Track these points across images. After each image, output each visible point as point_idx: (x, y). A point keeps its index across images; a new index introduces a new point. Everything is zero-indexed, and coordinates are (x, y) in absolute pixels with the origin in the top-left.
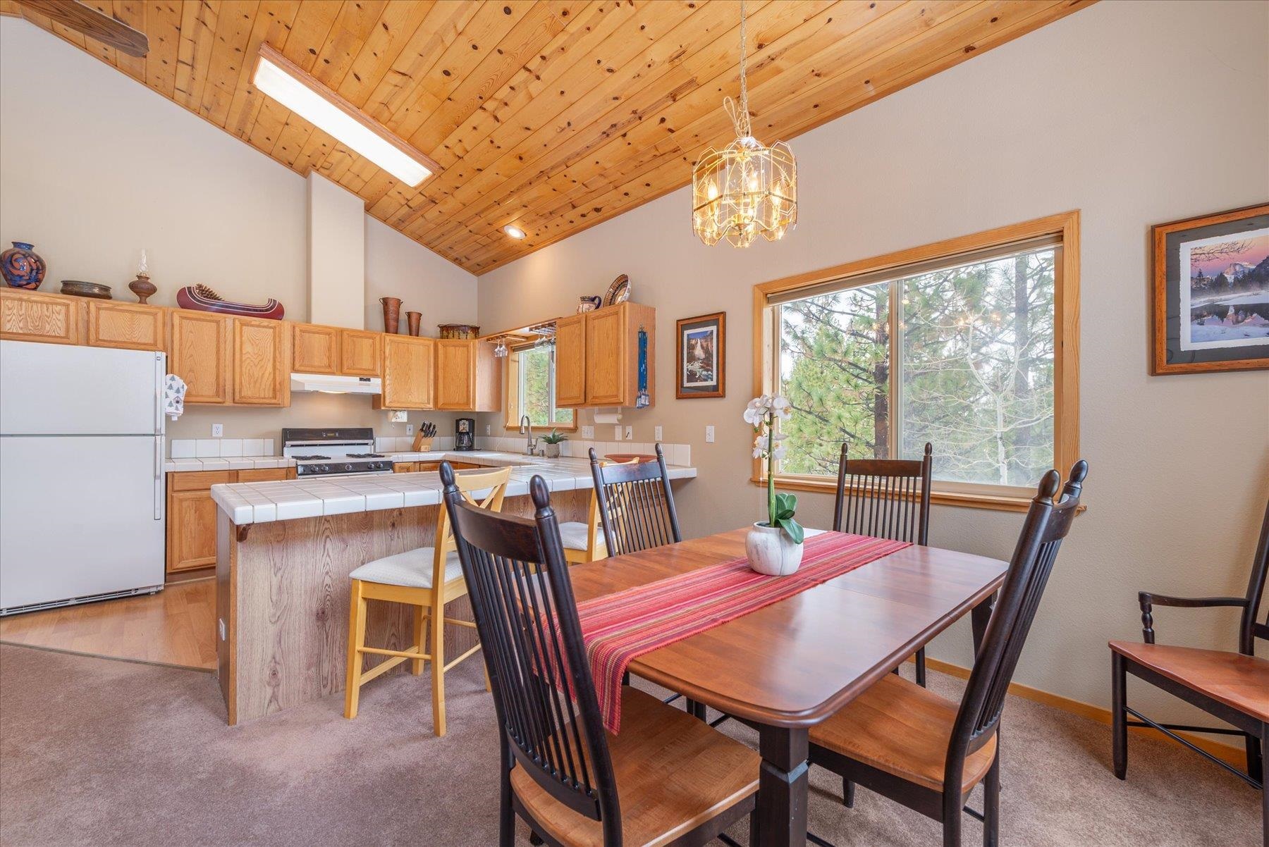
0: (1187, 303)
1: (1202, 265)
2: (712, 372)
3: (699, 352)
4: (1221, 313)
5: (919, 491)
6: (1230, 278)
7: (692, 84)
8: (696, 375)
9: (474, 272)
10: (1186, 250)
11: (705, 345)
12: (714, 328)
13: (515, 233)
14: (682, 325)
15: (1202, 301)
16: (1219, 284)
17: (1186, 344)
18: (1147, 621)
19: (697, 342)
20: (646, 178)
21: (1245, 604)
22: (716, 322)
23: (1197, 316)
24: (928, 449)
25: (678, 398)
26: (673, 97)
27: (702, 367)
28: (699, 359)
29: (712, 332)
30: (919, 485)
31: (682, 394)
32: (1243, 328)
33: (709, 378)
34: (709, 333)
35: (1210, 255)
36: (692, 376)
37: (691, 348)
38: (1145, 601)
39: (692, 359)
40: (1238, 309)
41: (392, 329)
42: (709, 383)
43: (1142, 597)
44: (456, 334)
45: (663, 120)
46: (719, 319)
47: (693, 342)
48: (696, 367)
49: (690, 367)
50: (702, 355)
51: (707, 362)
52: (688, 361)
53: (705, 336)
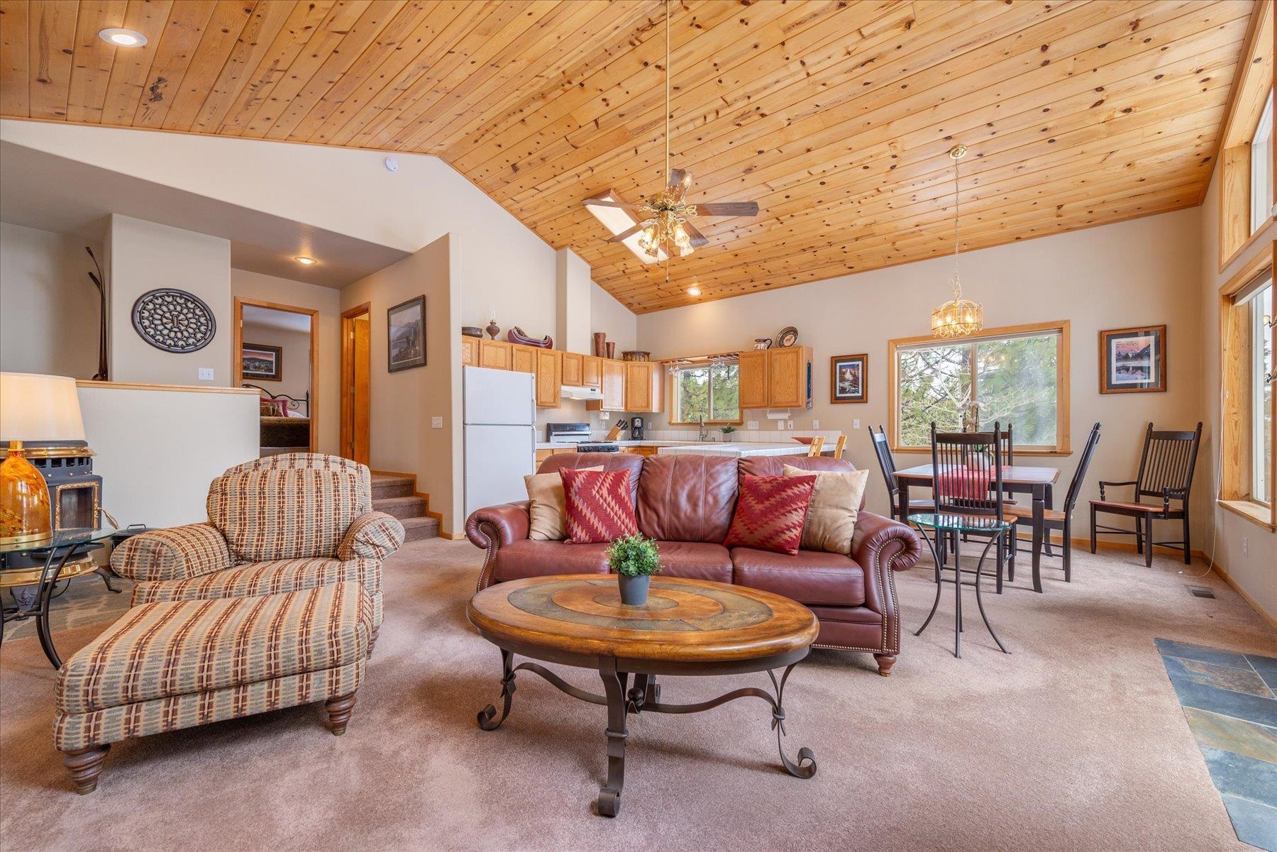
0: (1114, 365)
1: (1120, 349)
2: (858, 388)
3: (848, 376)
4: (1127, 369)
5: (1007, 450)
6: (1131, 356)
7: (872, 235)
8: (846, 389)
9: (635, 313)
10: (1114, 342)
11: (853, 372)
12: (860, 363)
13: (694, 292)
14: (835, 360)
15: (1120, 364)
16: (1126, 358)
17: (1114, 382)
18: (1102, 493)
19: (847, 371)
20: (812, 272)
21: (1137, 483)
22: (862, 359)
23: (1118, 370)
24: (1010, 426)
25: (832, 402)
26: (857, 239)
27: (851, 385)
28: (848, 380)
29: (858, 365)
30: (1007, 444)
32: (1135, 376)
33: (856, 391)
34: (856, 365)
35: (1123, 345)
36: (843, 390)
37: (842, 374)
38: (1102, 484)
39: (842, 380)
40: (1133, 368)
41: (601, 354)
42: (856, 394)
43: (1100, 483)
44: (638, 358)
45: (844, 247)
46: (863, 358)
47: (844, 370)
48: (846, 385)
49: (841, 385)
50: (851, 378)
51: (855, 382)
52: (840, 381)
53: (853, 366)
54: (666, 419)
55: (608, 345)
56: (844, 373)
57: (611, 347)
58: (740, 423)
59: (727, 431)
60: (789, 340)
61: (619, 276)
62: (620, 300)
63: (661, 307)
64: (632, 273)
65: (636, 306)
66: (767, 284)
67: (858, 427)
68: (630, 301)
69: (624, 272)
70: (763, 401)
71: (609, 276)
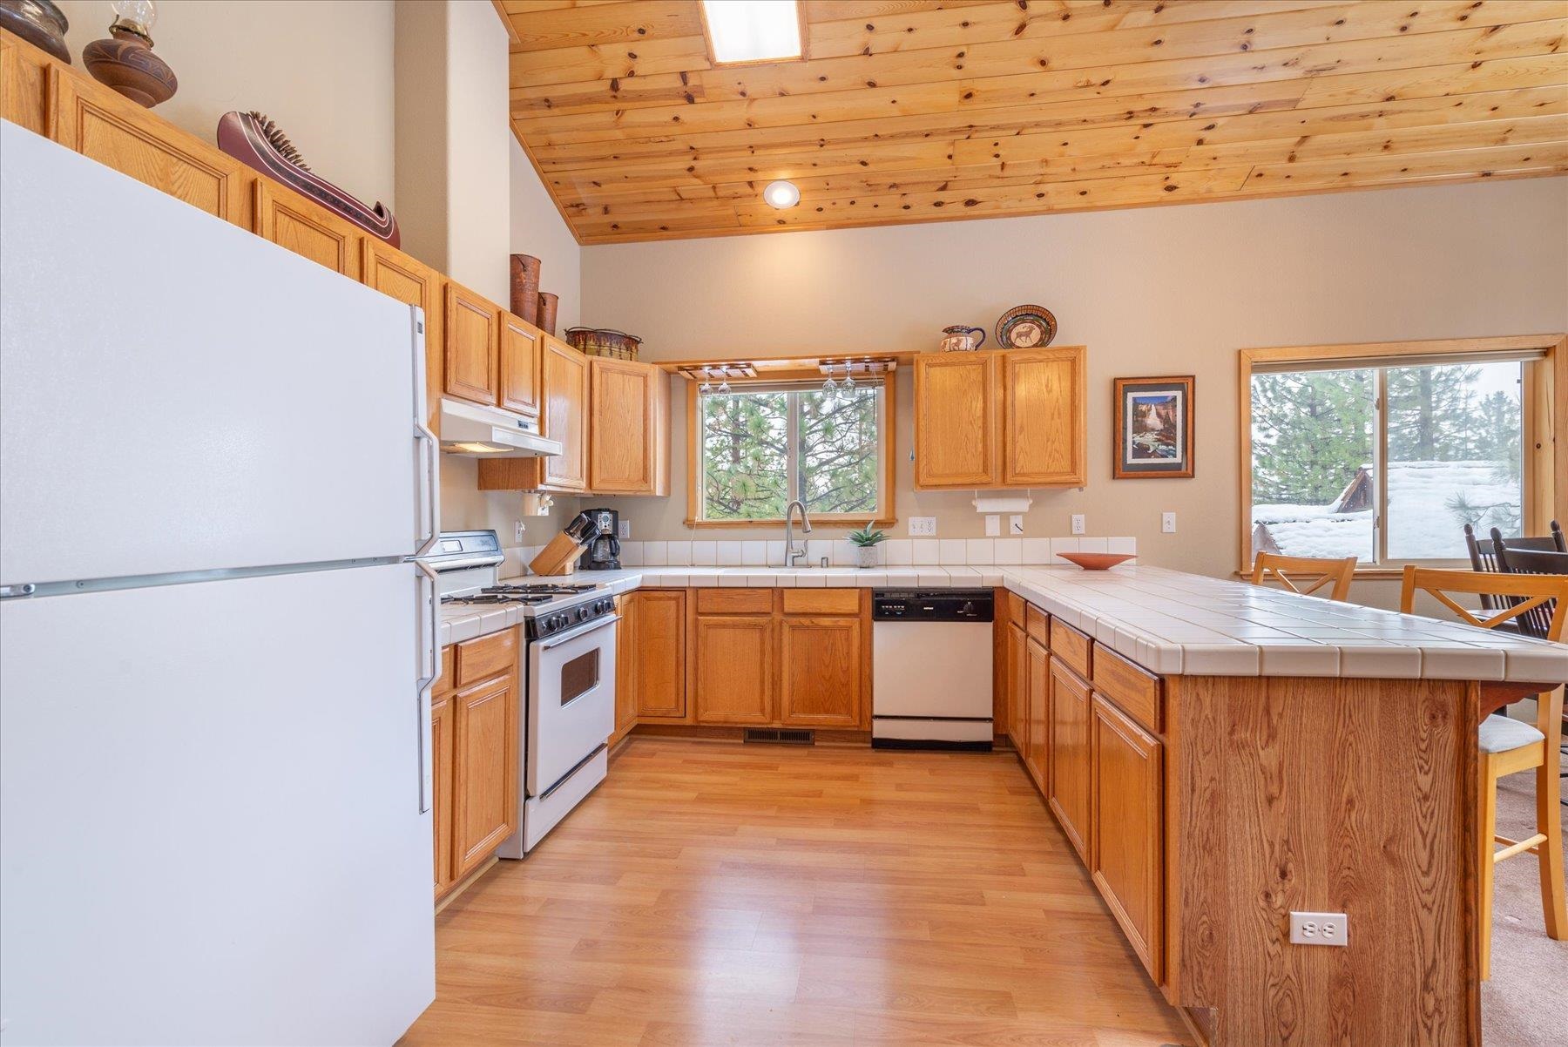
2: (1175, 446)
3: (1153, 420)
8: (1149, 449)
11: (1163, 413)
13: (780, 195)
14: (1120, 387)
19: (1150, 410)
22: (1180, 387)
25: (1115, 476)
27: (1159, 440)
28: (1153, 430)
29: (1174, 399)
31: (1120, 470)
33: (1170, 454)
34: (1169, 399)
36: (1141, 451)
37: (1140, 416)
39: (1140, 428)
42: (1170, 460)
46: (1185, 383)
47: (1144, 408)
48: (1149, 439)
49: (1138, 439)
50: (1159, 425)
51: (1167, 435)
52: (1136, 431)
53: (1163, 402)
54: (675, 510)
55: (542, 299)
56: (1144, 415)
57: (549, 308)
58: (889, 523)
59: (866, 542)
60: (1027, 334)
61: (589, 100)
62: (553, 186)
63: (664, 230)
64: (640, 97)
65: (594, 216)
66: (971, 203)
67: (1173, 529)
68: (584, 194)
69: (615, 85)
70: (985, 471)
71: (555, 93)
